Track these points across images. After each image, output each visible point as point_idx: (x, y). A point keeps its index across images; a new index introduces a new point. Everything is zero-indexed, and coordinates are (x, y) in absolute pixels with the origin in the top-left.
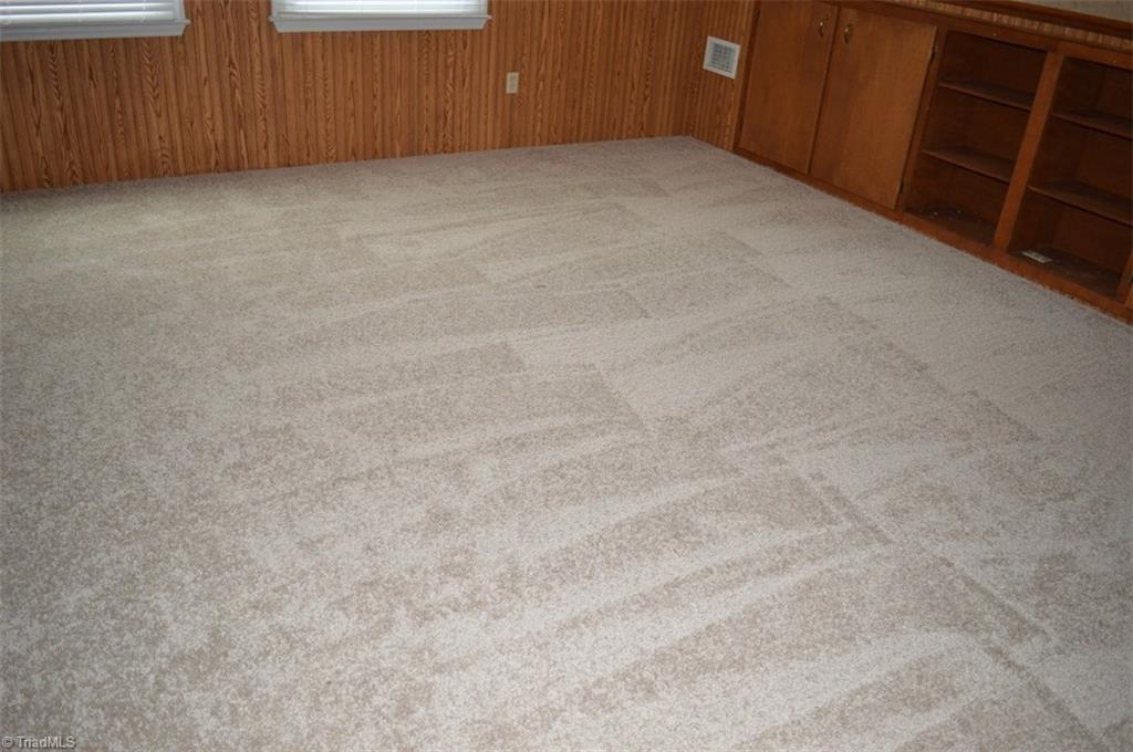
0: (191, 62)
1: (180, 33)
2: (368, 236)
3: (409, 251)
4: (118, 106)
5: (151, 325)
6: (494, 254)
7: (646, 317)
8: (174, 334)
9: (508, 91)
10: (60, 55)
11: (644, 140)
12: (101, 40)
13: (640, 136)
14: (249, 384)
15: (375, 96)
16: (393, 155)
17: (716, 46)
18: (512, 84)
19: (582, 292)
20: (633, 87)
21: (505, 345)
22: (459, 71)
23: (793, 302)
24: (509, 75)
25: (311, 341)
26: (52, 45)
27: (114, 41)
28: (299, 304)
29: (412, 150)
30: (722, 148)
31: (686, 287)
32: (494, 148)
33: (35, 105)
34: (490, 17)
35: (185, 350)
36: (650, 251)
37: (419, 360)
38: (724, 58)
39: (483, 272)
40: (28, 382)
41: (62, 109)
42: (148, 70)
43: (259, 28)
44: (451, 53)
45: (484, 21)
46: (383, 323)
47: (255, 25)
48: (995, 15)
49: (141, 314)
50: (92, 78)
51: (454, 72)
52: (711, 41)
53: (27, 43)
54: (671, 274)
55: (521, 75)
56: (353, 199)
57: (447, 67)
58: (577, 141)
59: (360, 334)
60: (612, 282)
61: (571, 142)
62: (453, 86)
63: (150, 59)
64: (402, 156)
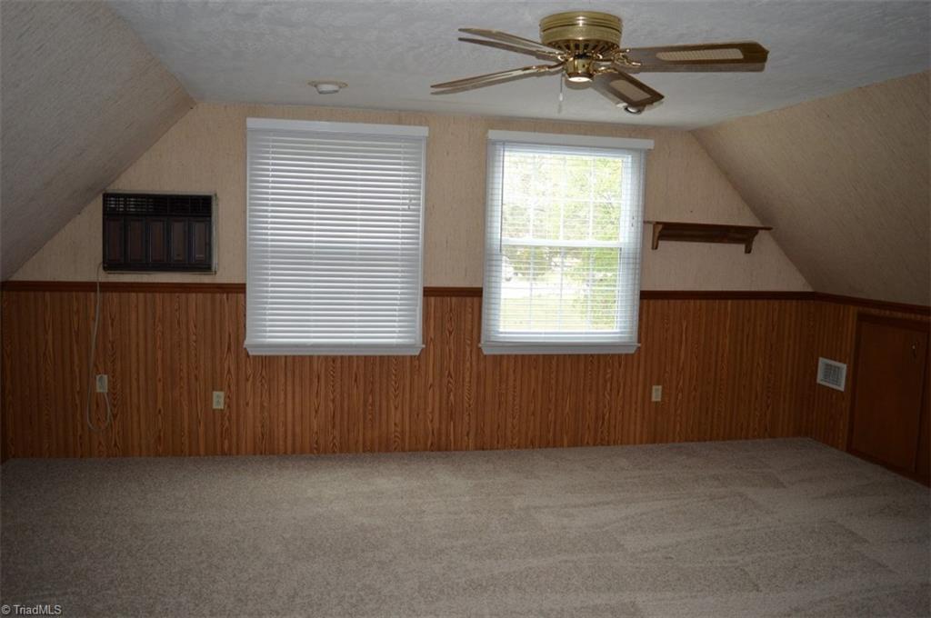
0: (423, 374)
1: (417, 354)
2: (535, 508)
3: (566, 521)
4: (370, 401)
5: (368, 560)
6: (632, 528)
7: (758, 591)
8: (383, 569)
9: (654, 399)
10: (338, 364)
11: (768, 440)
12: (365, 357)
13: (764, 438)
14: (431, 613)
15: (550, 401)
16: (562, 446)
17: (827, 365)
18: (657, 394)
19: (703, 565)
20: (756, 398)
21: (633, 604)
22: (615, 385)
23: (895, 587)
24: (654, 387)
25: (481, 585)
26: (334, 359)
27: (374, 357)
28: (477, 555)
29: (576, 442)
30: (837, 448)
31: (795, 567)
32: (641, 443)
33: (317, 397)
34: (639, 345)
35: (389, 582)
36: (766, 534)
37: (563, 610)
38: (834, 374)
39: (622, 543)
40: (279, 592)
41: (333, 401)
42: (393, 377)
43: (471, 351)
44: (609, 371)
45: (635, 348)
46: (538, 577)
47: (468, 349)
49: (363, 551)
50: (356, 380)
51: (611, 384)
52: (822, 361)
53: (319, 357)
54: (783, 555)
55: (663, 388)
56: (527, 478)
57: (605, 381)
58: (711, 440)
59: (519, 584)
60: (731, 558)
61: (705, 440)
62: (610, 396)
63: (396, 370)
64: (569, 446)
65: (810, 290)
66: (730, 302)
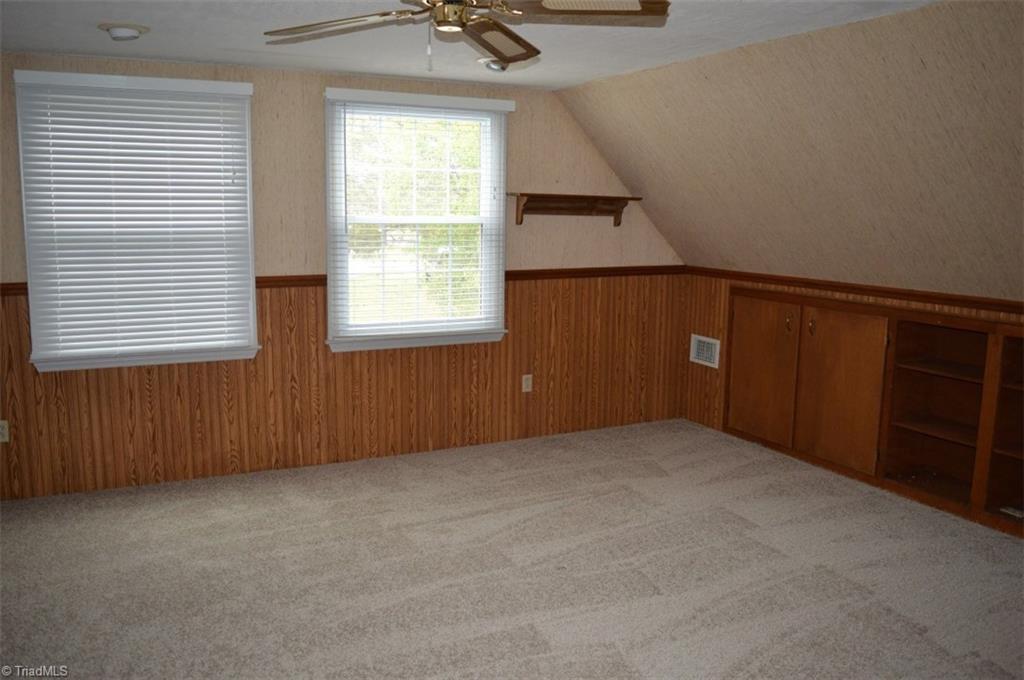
0: (261, 380)
1: (252, 357)
2: (406, 526)
3: (443, 537)
4: (198, 417)
5: (217, 615)
6: (517, 539)
7: (658, 594)
8: (238, 622)
9: (524, 391)
10: (155, 376)
11: (644, 424)
12: (189, 364)
13: (639, 422)
14: (303, 670)
15: (411, 401)
16: (426, 449)
17: (700, 341)
18: (527, 383)
19: (598, 572)
20: (631, 380)
21: (532, 627)
22: (482, 376)
23: (792, 571)
24: (524, 377)
25: (357, 627)
26: (149, 370)
27: (200, 365)
28: (347, 592)
29: (443, 444)
30: (713, 427)
31: (692, 562)
32: (513, 438)
33: (131, 417)
34: (507, 331)
35: (247, 637)
36: (657, 529)
37: (455, 644)
38: (707, 351)
39: (509, 556)
40: (109, 669)
41: (152, 420)
42: (225, 387)
43: (317, 350)
44: (474, 362)
45: (502, 335)
46: (422, 608)
47: (313, 348)
48: (937, 306)
49: (209, 603)
50: (179, 394)
51: (478, 376)
52: (695, 338)
53: (130, 368)
54: (678, 551)
55: (534, 376)
56: (392, 491)
57: (471, 374)
58: (585, 429)
59: (401, 619)
60: (627, 560)
61: (580, 430)
62: (477, 388)
63: (227, 378)
64: (434, 449)
65: (681, 263)
66: (600, 279)
